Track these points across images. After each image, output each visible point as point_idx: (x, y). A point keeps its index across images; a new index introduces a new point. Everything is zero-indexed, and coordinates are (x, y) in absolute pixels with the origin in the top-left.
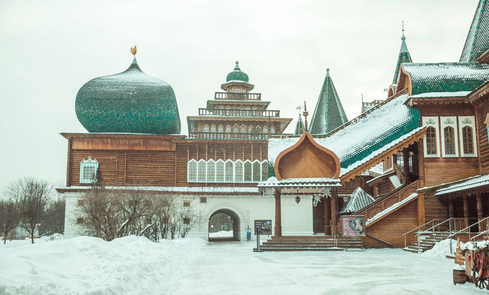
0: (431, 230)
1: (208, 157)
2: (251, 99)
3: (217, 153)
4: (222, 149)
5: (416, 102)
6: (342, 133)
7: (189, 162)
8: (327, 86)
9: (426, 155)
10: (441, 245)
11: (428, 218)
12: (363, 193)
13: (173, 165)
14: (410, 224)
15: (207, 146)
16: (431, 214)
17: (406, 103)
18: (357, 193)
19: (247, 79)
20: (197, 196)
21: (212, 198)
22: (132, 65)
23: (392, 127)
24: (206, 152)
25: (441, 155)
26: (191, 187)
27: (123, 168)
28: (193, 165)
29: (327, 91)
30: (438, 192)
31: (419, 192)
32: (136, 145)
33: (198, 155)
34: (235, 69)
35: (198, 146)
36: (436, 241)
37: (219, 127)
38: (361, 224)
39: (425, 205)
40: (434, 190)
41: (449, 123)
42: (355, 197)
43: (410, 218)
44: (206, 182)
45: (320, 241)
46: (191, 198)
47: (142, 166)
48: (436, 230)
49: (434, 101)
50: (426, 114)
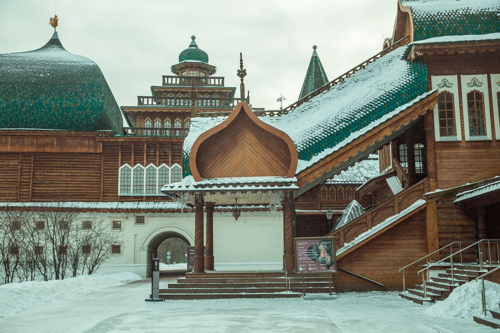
0: (448, 261)
1: (147, 161)
2: (211, 85)
3: (160, 155)
4: (167, 151)
5: (421, 51)
6: (307, 108)
7: (120, 168)
8: (314, 68)
9: (438, 138)
10: (463, 293)
11: (443, 241)
12: (359, 208)
13: (98, 172)
14: (414, 250)
15: (146, 146)
16: (449, 233)
17: (405, 57)
18: (351, 208)
19: (206, 59)
20: (132, 214)
21: (152, 216)
22: (51, 40)
23: (382, 93)
24: (145, 155)
25: (463, 136)
26: (122, 202)
27: (29, 177)
28: (126, 172)
29: (313, 74)
30: (459, 197)
31: (428, 198)
32: (46, 145)
33: (133, 158)
34: (190, 46)
35: (133, 146)
36: (455, 282)
37: (165, 121)
38: (329, 252)
39: (438, 220)
40: (452, 194)
41: (475, 84)
42: (349, 213)
43: (413, 241)
44: (144, 195)
45: (264, 280)
46: (123, 217)
47: (55, 174)
48: (456, 259)
49: (450, 49)
50: (437, 72)
